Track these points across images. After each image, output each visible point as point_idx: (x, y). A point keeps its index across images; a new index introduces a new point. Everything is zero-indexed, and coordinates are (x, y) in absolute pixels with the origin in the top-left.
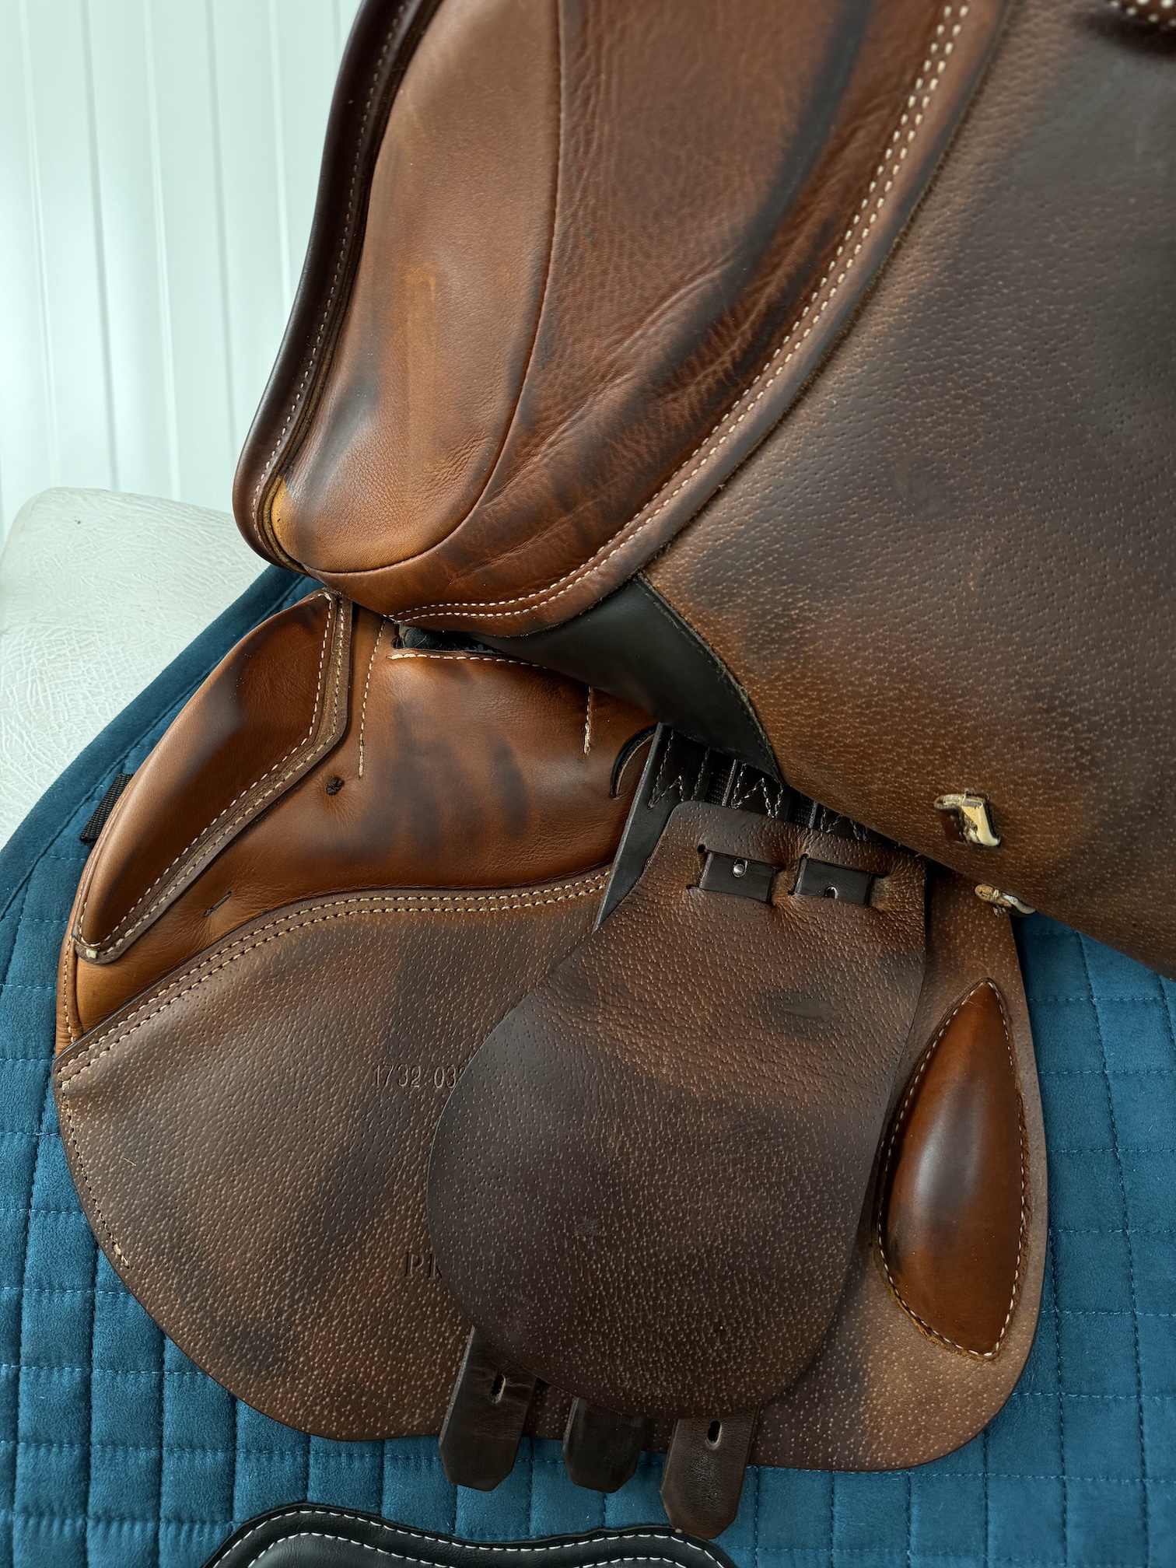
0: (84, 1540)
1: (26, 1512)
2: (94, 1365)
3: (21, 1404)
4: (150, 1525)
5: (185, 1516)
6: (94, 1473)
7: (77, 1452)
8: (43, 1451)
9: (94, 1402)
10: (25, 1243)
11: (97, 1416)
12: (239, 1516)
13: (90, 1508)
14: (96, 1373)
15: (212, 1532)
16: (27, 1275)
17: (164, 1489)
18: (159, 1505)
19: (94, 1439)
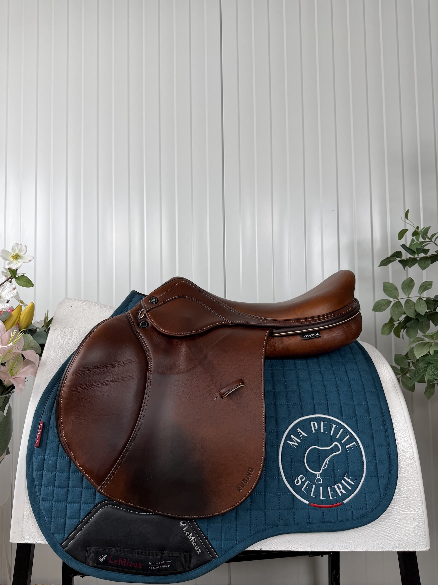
0: (66, 507)
1: (56, 501)
2: (71, 472)
3: (56, 480)
4: (79, 504)
5: (86, 502)
6: (69, 493)
7: (66, 489)
8: (59, 489)
9: (70, 479)
10: (59, 449)
11: (70, 482)
12: (96, 502)
13: (68, 501)
14: (71, 473)
15: (91, 505)
16: (59, 454)
17: (82, 497)
18: (81, 500)
19: (69, 487)
